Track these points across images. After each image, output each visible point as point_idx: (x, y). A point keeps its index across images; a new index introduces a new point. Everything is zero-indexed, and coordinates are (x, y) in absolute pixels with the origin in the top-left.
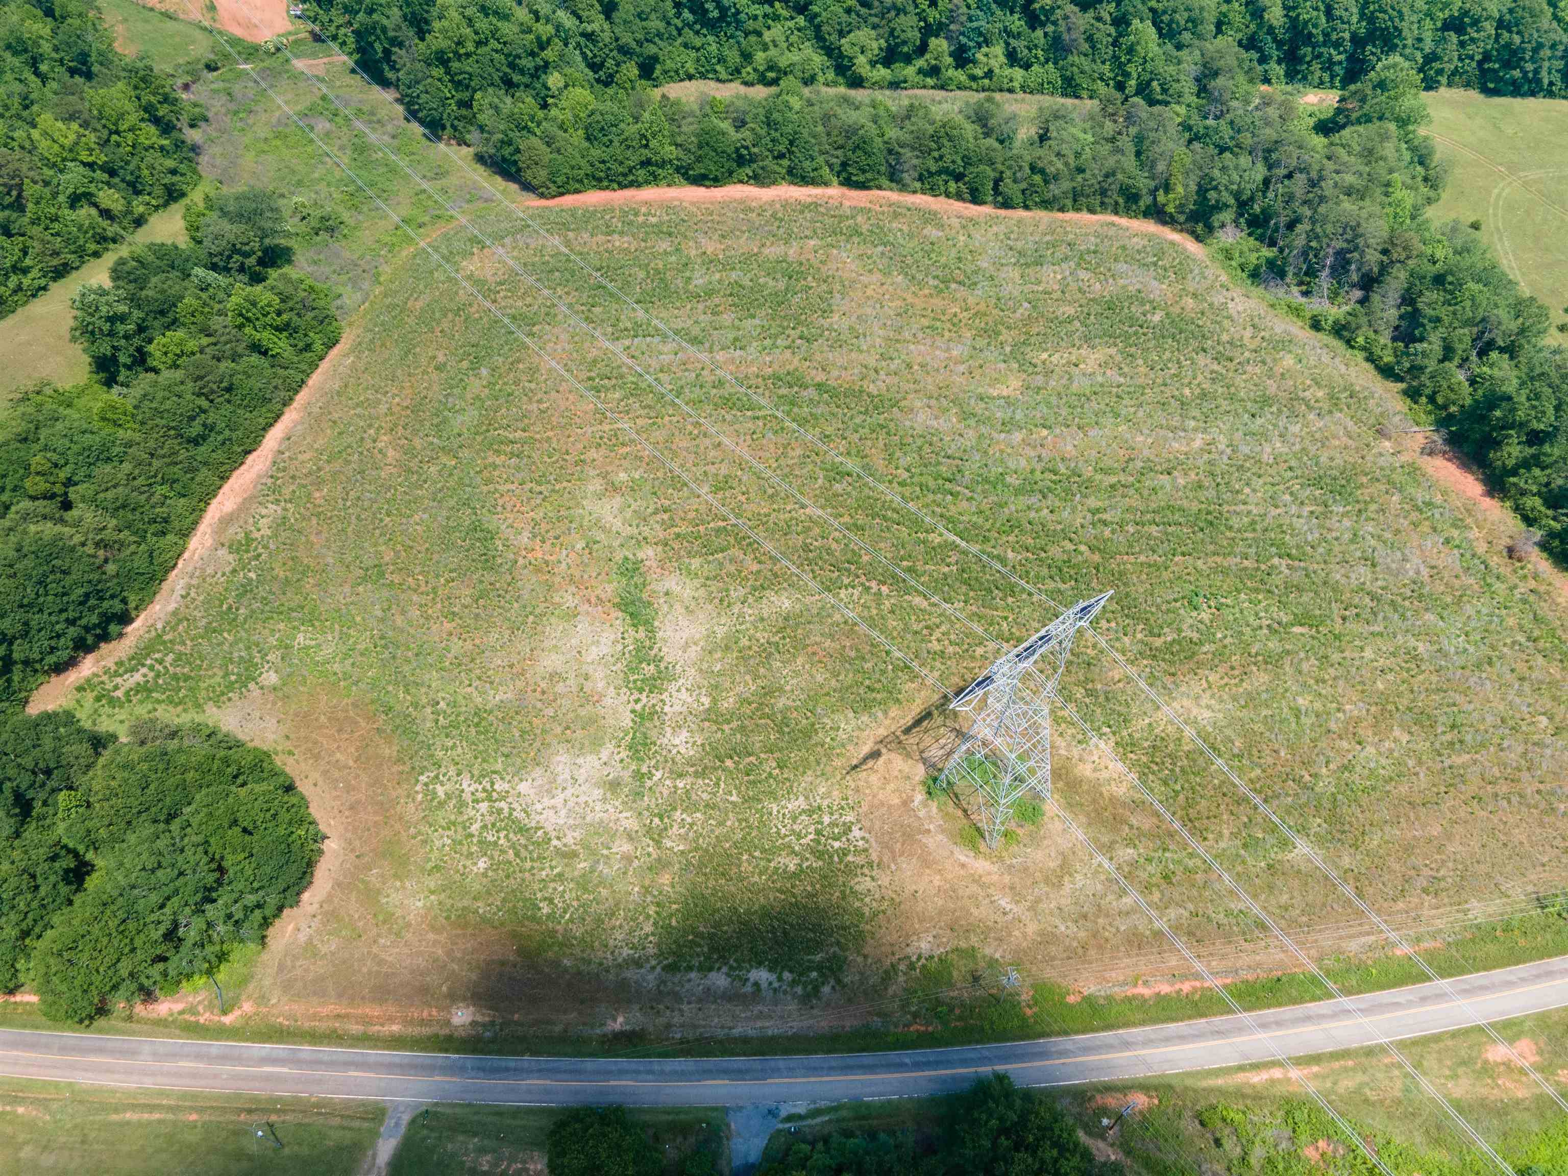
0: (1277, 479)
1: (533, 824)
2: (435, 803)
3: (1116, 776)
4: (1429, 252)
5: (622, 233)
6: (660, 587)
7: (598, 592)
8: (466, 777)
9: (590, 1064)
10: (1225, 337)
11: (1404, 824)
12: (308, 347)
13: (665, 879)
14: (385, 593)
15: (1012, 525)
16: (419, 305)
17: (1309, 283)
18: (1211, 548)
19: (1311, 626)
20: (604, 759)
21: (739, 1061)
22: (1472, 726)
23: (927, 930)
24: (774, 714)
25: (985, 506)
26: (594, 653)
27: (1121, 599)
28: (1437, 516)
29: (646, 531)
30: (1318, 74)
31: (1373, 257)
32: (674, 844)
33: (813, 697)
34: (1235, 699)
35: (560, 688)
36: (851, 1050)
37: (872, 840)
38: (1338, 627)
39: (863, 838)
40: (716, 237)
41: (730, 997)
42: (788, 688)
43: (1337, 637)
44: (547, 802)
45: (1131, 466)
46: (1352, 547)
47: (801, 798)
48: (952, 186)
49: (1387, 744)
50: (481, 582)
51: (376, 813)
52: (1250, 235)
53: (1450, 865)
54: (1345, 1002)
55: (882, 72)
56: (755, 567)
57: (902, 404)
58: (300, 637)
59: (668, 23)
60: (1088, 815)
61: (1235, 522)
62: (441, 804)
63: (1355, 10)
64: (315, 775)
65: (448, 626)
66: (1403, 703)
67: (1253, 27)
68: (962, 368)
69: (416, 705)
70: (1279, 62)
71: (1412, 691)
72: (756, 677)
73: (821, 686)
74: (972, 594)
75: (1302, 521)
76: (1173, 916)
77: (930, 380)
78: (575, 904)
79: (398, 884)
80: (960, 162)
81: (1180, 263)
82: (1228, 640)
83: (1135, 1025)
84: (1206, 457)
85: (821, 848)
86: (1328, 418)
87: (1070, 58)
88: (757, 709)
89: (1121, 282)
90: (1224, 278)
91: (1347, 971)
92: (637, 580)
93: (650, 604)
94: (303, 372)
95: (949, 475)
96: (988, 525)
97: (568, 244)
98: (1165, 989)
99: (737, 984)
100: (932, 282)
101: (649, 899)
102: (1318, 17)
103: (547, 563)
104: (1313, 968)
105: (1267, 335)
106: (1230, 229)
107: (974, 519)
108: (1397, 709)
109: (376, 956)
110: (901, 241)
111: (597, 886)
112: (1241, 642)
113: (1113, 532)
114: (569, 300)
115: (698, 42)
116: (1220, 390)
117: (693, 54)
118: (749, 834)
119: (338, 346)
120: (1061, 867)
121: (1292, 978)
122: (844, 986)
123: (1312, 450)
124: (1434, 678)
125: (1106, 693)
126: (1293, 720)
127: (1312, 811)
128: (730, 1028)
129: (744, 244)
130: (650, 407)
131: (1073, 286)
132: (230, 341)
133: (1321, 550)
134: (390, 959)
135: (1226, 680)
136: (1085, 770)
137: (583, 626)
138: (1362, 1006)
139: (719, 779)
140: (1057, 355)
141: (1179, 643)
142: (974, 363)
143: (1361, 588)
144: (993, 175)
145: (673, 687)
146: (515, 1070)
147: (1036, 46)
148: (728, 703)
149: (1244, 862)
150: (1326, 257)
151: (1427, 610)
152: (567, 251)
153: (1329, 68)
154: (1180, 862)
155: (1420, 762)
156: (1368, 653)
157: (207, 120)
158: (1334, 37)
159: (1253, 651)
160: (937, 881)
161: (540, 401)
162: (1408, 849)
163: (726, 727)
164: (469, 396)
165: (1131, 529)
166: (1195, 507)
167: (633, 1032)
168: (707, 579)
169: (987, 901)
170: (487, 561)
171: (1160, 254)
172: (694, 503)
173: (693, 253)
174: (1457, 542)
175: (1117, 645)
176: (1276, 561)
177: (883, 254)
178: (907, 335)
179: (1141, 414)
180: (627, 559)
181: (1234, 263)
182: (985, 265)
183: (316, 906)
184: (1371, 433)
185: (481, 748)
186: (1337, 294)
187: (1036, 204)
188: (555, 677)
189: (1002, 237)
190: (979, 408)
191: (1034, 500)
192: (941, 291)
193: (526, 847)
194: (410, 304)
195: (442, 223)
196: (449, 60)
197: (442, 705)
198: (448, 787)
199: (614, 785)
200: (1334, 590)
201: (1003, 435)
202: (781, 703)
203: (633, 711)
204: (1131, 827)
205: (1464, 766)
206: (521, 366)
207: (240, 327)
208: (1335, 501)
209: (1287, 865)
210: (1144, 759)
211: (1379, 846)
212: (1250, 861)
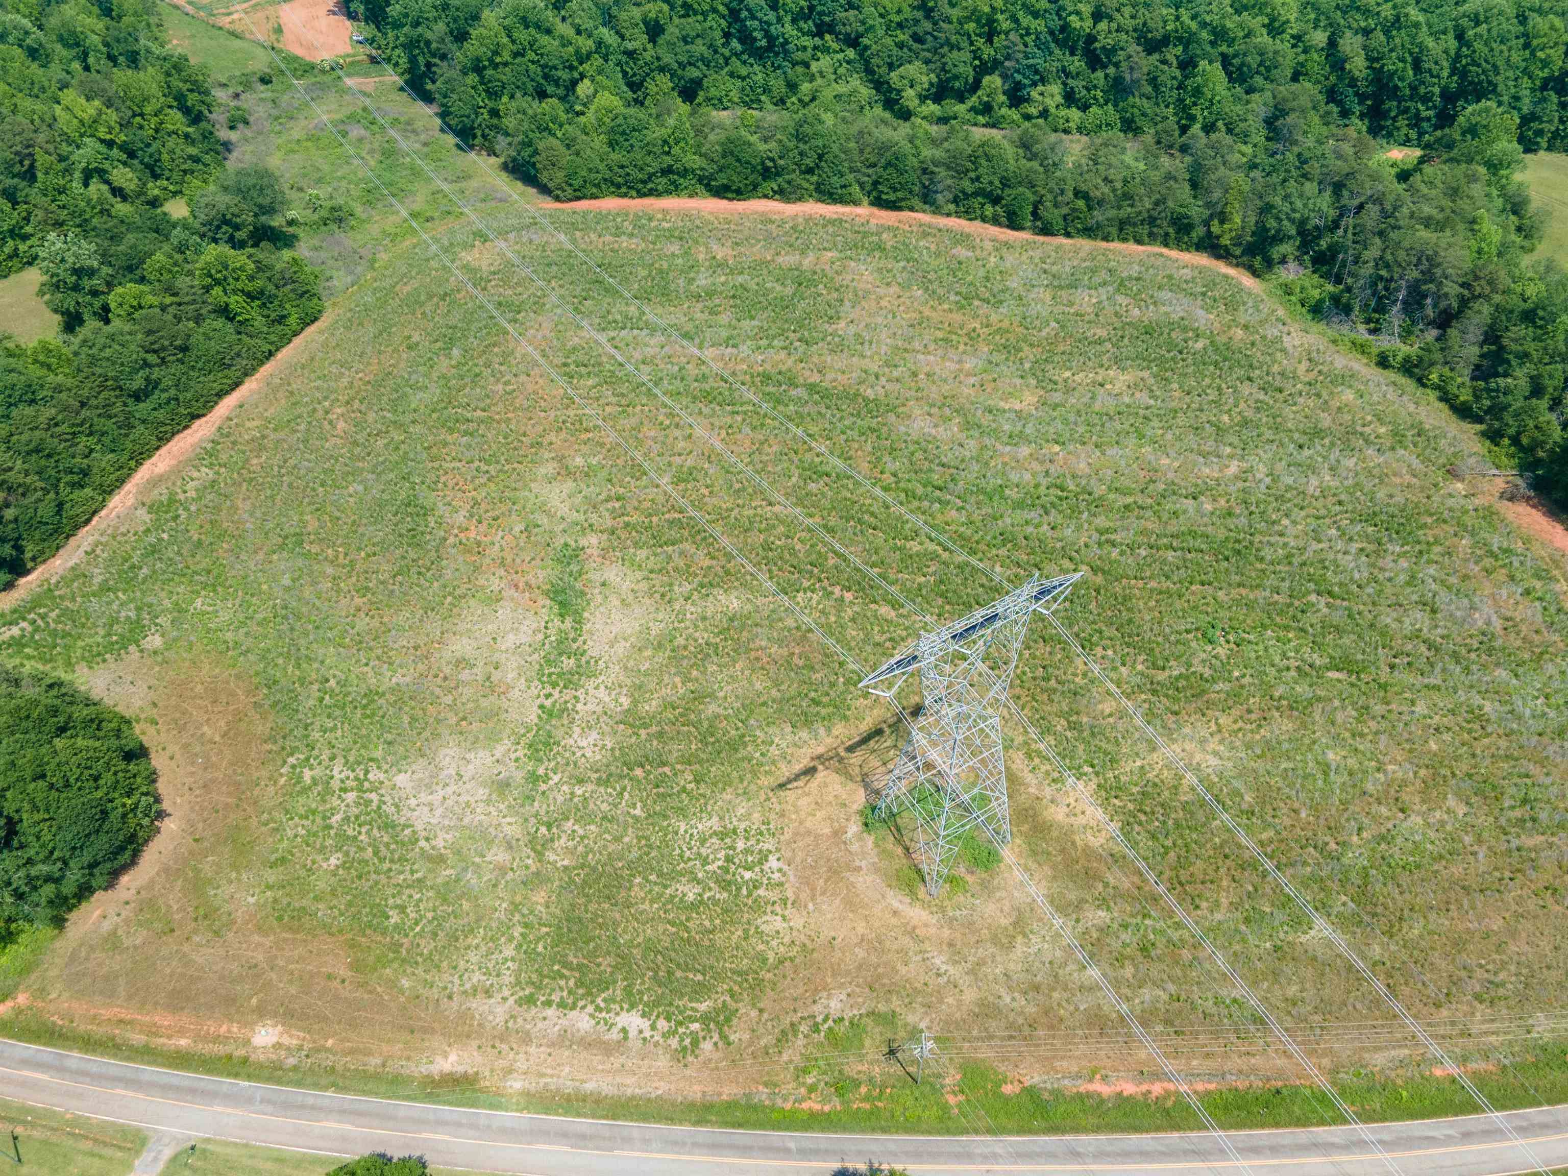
0: (1323, 512)
1: (402, 821)
2: (298, 788)
3: (1093, 823)
4: (1519, 290)
5: (631, 235)
6: (596, 577)
7: (530, 577)
8: (340, 761)
9: (405, 1108)
10: (1276, 368)
11: (1454, 913)
12: (281, 320)
13: (539, 897)
14: (300, 562)
15: (1005, 538)
16: (407, 289)
17: (1377, 321)
18: (1237, 578)
19: (1350, 672)
20: (498, 755)
21: (584, 1124)
22: (1548, 801)
23: (842, 986)
24: (700, 721)
25: (976, 518)
26: (511, 640)
27: (1122, 625)
28: (1516, 564)
29: (594, 518)
30: (1404, 130)
31: (1452, 289)
32: (557, 857)
33: (749, 707)
34: (1248, 746)
35: (465, 675)
36: (726, 1124)
37: (791, 874)
38: (1384, 674)
39: (780, 870)
40: (729, 243)
41: (588, 1043)
42: (721, 694)
43: (1383, 687)
44: (424, 797)
45: (1151, 487)
46: (1409, 590)
47: (715, 819)
48: (989, 210)
49: (1438, 814)
50: (404, 558)
51: (229, 794)
52: (1314, 272)
53: (1513, 968)
54: (1363, 1130)
55: (932, 108)
56: (707, 562)
57: (900, 410)
58: (198, 603)
59: (716, 52)
60: (1054, 867)
61: (1267, 553)
62: (306, 790)
63: (1445, 64)
64: (173, 749)
65: (358, 601)
66: (1463, 767)
67: (1333, 79)
68: (972, 380)
69: (302, 681)
70: (1362, 117)
71: (1474, 756)
72: (687, 679)
73: (760, 694)
74: (947, 607)
75: (1350, 558)
76: (1147, 997)
77: (934, 388)
78: (430, 915)
79: (234, 875)
80: (997, 183)
81: (1232, 295)
82: (1247, 680)
83: (1085, 1130)
84: (1240, 485)
85: (729, 877)
86: (1389, 454)
87: (1131, 99)
88: (681, 715)
89: (1163, 309)
90: (1281, 313)
91: (1369, 1090)
92: (574, 568)
93: (583, 594)
94: (272, 343)
95: (940, 483)
96: (976, 537)
97: (574, 241)
98: (1130, 1089)
99: (602, 1027)
100: (953, 298)
101: (517, 916)
102: (1404, 70)
103: (479, 544)
104: (1322, 1082)
105: (1325, 369)
106: (1292, 265)
107: (962, 529)
108: (1454, 775)
109: (185, 955)
110: (926, 258)
111: (460, 897)
112: (1262, 682)
113: (1122, 553)
114: (562, 291)
115: (744, 71)
116: (1264, 420)
117: (739, 83)
118: (648, 854)
119: (316, 324)
120: (1015, 924)
121: (1295, 1092)
122: (729, 1044)
123: (1368, 486)
124: (1503, 743)
125: (1092, 727)
126: (1319, 775)
127: (1336, 886)
128: (583, 1081)
129: (757, 251)
130: (623, 395)
131: (1109, 310)
132: (194, 302)
133: (1369, 590)
134: (200, 960)
135: (1240, 724)
136: (1057, 814)
137: (504, 612)
138: (1386, 1137)
139: (624, 789)
140: (1082, 375)
141: (1187, 678)
142: (987, 377)
143: (1416, 635)
144: (1032, 198)
145: (590, 684)
146: (313, 1107)
147: (1095, 87)
148: (650, 707)
149: (1244, 940)
150: (1397, 290)
151: (1498, 665)
152: (571, 247)
153: (1416, 125)
154: (1162, 932)
155: (1479, 841)
156: (1420, 708)
157: (246, 123)
158: (1422, 90)
159: (1277, 694)
160: (861, 928)
161: (506, 383)
162: (1459, 944)
163: (643, 732)
164: (434, 376)
165: (1143, 553)
166: (1222, 534)
167: (465, 1076)
168: (651, 572)
169: (919, 957)
170: (414, 536)
171: (1211, 284)
172: (652, 492)
173: (701, 257)
174: (1539, 594)
175: (1113, 675)
176: (1313, 598)
177: (904, 268)
178: (917, 345)
179: (1169, 436)
180: (566, 545)
181: (1293, 298)
182: (1015, 285)
183: (133, 891)
184: (1440, 473)
185: (364, 732)
186: (1409, 333)
187: (1078, 231)
188: (461, 663)
189: (1037, 260)
190: (986, 420)
191: (1033, 515)
192: (963, 307)
193: (387, 845)
194: (398, 288)
195: (451, 218)
196: (485, 68)
197: (332, 682)
198: (318, 772)
199: (503, 786)
200: (1383, 634)
201: (1008, 448)
202: (712, 709)
203: (541, 707)
204: (1106, 885)
205: (1535, 849)
206: (496, 350)
207: (207, 289)
208: (1391, 540)
209: (1299, 949)
210: (1131, 806)
211: (1421, 936)
212: (1252, 940)
